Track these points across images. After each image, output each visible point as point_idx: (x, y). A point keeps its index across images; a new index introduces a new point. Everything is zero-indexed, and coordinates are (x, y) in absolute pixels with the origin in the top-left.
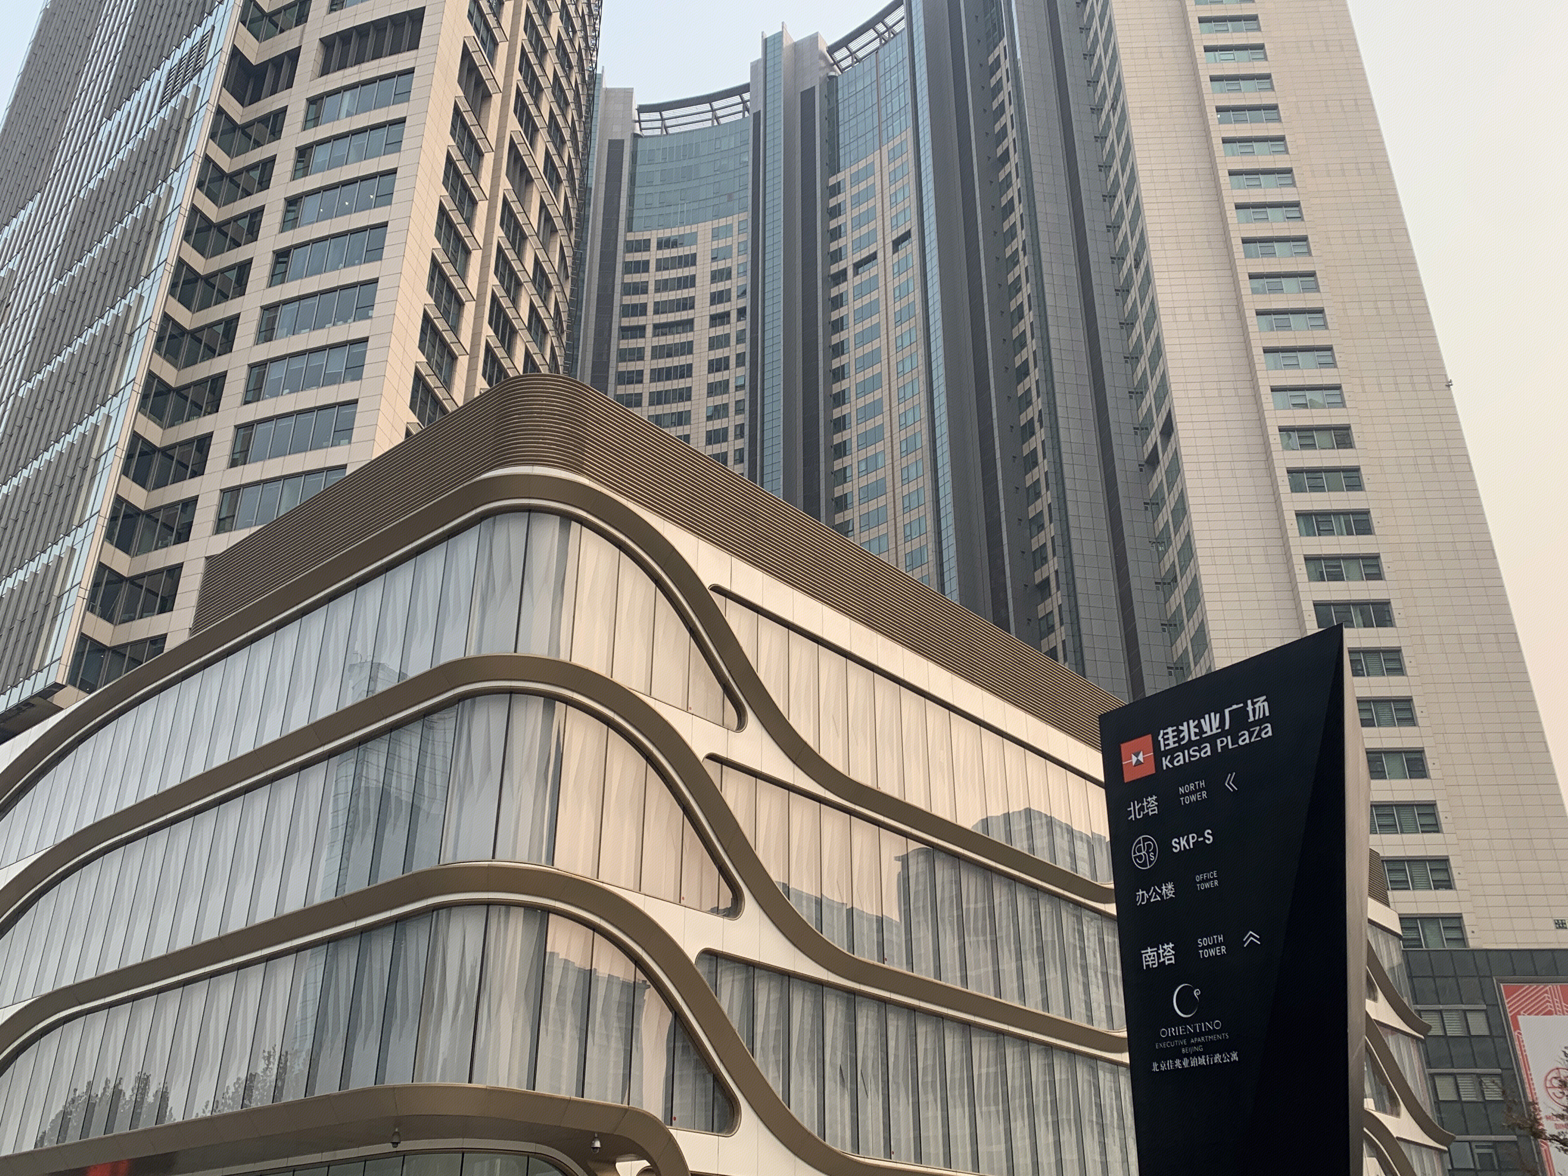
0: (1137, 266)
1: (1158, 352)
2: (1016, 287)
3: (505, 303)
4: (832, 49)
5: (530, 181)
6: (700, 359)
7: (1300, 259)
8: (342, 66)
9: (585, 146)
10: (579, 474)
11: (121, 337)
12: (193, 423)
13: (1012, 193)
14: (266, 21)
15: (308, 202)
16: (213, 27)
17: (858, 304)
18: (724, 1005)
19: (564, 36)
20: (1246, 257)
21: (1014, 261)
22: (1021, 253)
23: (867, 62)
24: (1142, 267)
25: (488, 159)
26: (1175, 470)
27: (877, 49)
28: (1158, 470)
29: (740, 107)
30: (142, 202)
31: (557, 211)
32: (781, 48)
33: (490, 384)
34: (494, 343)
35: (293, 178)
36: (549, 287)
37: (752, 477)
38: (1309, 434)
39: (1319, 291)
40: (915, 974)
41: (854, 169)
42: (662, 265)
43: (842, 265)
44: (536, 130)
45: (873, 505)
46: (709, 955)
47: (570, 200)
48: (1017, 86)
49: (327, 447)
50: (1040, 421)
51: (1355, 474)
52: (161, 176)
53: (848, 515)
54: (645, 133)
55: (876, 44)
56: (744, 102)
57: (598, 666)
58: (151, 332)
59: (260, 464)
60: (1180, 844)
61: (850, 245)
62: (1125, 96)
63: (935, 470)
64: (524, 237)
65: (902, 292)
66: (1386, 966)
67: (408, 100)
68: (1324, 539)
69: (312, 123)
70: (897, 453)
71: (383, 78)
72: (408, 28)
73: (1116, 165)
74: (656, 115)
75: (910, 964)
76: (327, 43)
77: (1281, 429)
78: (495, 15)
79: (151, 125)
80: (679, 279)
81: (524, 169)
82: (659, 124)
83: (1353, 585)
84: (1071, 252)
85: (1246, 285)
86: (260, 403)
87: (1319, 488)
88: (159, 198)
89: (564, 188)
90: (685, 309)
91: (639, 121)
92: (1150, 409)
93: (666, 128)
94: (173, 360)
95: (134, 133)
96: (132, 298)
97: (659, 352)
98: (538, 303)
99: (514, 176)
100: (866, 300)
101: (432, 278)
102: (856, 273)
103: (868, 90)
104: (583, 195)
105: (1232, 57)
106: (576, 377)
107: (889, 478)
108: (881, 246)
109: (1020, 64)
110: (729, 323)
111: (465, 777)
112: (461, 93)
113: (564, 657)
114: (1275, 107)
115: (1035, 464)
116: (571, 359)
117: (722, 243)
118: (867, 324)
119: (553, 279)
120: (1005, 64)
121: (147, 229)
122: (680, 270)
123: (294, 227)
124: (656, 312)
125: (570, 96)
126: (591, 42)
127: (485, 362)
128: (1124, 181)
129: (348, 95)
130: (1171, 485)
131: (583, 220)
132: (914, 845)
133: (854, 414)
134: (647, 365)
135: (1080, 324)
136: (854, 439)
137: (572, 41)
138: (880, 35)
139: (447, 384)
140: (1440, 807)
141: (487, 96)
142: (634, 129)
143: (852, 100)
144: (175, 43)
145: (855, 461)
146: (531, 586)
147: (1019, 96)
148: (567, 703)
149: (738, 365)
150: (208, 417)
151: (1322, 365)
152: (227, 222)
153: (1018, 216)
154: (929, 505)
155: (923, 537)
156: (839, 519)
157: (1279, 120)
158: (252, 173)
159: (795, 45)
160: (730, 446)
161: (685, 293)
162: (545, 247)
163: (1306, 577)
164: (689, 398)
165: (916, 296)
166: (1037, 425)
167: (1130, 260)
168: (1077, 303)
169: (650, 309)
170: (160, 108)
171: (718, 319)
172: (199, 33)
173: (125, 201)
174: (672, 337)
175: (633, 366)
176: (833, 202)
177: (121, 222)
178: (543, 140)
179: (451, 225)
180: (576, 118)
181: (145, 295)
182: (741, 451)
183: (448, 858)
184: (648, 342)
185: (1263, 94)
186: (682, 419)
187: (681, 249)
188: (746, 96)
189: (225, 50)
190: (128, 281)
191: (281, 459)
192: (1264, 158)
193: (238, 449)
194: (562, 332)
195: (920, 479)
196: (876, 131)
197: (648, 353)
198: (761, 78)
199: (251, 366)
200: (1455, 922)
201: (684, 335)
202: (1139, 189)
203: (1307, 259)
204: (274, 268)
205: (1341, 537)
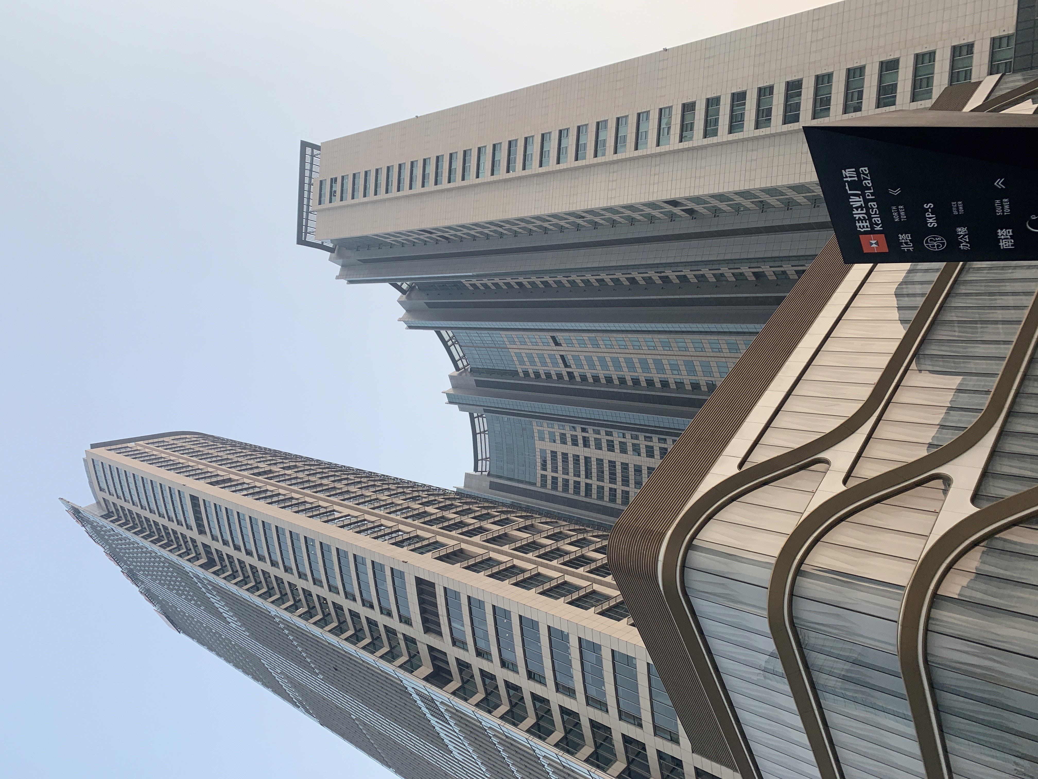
0: (583, 217)
1: (630, 207)
2: (587, 282)
3: (567, 558)
4: (457, 368)
5: (506, 535)
6: (607, 456)
7: (589, 130)
8: (439, 625)
9: (491, 502)
10: (666, 535)
11: (565, 773)
12: (615, 743)
13: (538, 281)
14: (412, 660)
15: (505, 656)
16: (413, 688)
17: (586, 367)
18: (1011, 494)
19: (437, 506)
20: (585, 159)
21: (573, 283)
22: (569, 279)
23: (466, 352)
24: (584, 215)
25: (493, 555)
26: (697, 200)
27: (460, 345)
28: (696, 209)
29: (481, 419)
30: (495, 745)
31: (522, 522)
32: (454, 395)
33: (610, 574)
34: (588, 568)
35: (492, 661)
36: (560, 533)
37: (677, 435)
38: (685, 126)
39: (607, 120)
40: (1000, 373)
41: (517, 363)
42: (555, 470)
43: (565, 374)
44: (481, 528)
45: (698, 368)
46: (974, 499)
47: (517, 515)
48: (485, 276)
49: (636, 671)
50: (661, 272)
51: (710, 101)
52: (483, 732)
53: (703, 383)
54: (488, 469)
55: (457, 346)
56: (478, 417)
57: (781, 542)
58: (564, 756)
59: (642, 711)
60: (932, 222)
61: (555, 369)
62: (496, 220)
63: (683, 332)
64: (534, 542)
65: (582, 343)
66: (1023, 83)
67: (459, 593)
68: (746, 118)
69: (465, 646)
70: (670, 353)
71: (447, 604)
72: (424, 587)
73: (530, 226)
74: (480, 462)
75: (994, 375)
76: (427, 630)
77: (681, 141)
78: (423, 540)
79: (457, 731)
80: (563, 461)
81: (500, 537)
82: (484, 462)
83: (775, 102)
84: (572, 252)
85: (600, 159)
86: (608, 703)
87: (717, 121)
88: (494, 735)
89: (512, 517)
90: (579, 460)
91: (482, 472)
92: (661, 213)
93: (486, 458)
94: (580, 746)
95: (460, 741)
96: (544, 762)
97: (600, 478)
98: (568, 541)
99: (503, 543)
100: (584, 362)
101: (550, 596)
102: (570, 367)
103: (479, 352)
104: (515, 507)
105: (483, 164)
106: (611, 526)
107: (684, 358)
108: (557, 352)
109: (475, 274)
110: (588, 438)
111: (843, 630)
112: (459, 564)
113: (773, 561)
114: (510, 142)
115: (685, 276)
116: (600, 526)
117: (547, 436)
118: (597, 363)
119: (557, 530)
120: (474, 281)
121: (509, 746)
122: (558, 460)
123: (517, 666)
124: (579, 476)
125: (466, 507)
126: (441, 492)
127: (597, 575)
128: (539, 223)
129: (453, 624)
130: (705, 202)
131: (528, 509)
132: (913, 366)
133: (645, 375)
134: (607, 485)
135: (610, 249)
136: (659, 376)
137: (440, 502)
138: (453, 344)
139: (608, 598)
140: (918, 51)
141: (461, 551)
142: (485, 475)
143: (483, 361)
144: (418, 709)
145: (672, 376)
146: (728, 573)
147: (490, 275)
148: (802, 563)
149: (612, 435)
150: (613, 734)
151: (647, 119)
152: (510, 702)
153: (550, 279)
154: (702, 337)
155: (720, 342)
156: (704, 388)
157: (516, 140)
158: (487, 683)
159: (453, 387)
160: (656, 445)
161: (571, 459)
162: (540, 532)
163: (769, 128)
164: (627, 464)
165: (585, 336)
166: (663, 274)
167: (580, 221)
168: (599, 250)
169: (577, 479)
170: (449, 724)
171: (586, 443)
172: (415, 696)
173: (494, 753)
174: (593, 470)
175: (607, 493)
176: (532, 376)
177: (504, 758)
178: (487, 525)
179: (524, 581)
180: (477, 506)
181: (544, 754)
182: (659, 439)
183: (894, 650)
184: (594, 482)
185: (502, 148)
186: (638, 470)
187: (548, 459)
188: (475, 415)
189: (424, 684)
190: (535, 762)
191: (640, 698)
192: (535, 149)
193: (632, 721)
194: (585, 529)
195: (686, 341)
196: (499, 350)
197: (601, 484)
198: (467, 406)
199: (588, 704)
200: (996, 42)
201: (593, 463)
202: (544, 215)
203: (589, 126)
204: (537, 681)
205: (746, 109)
